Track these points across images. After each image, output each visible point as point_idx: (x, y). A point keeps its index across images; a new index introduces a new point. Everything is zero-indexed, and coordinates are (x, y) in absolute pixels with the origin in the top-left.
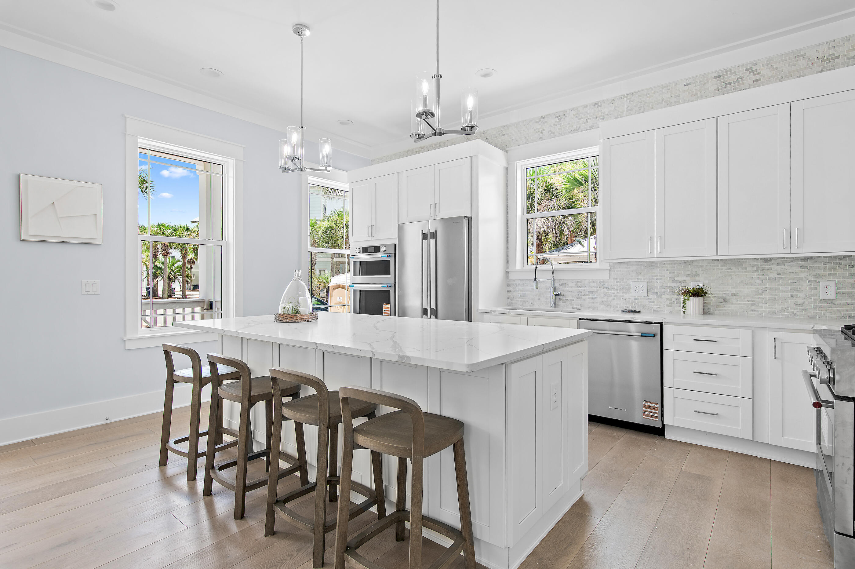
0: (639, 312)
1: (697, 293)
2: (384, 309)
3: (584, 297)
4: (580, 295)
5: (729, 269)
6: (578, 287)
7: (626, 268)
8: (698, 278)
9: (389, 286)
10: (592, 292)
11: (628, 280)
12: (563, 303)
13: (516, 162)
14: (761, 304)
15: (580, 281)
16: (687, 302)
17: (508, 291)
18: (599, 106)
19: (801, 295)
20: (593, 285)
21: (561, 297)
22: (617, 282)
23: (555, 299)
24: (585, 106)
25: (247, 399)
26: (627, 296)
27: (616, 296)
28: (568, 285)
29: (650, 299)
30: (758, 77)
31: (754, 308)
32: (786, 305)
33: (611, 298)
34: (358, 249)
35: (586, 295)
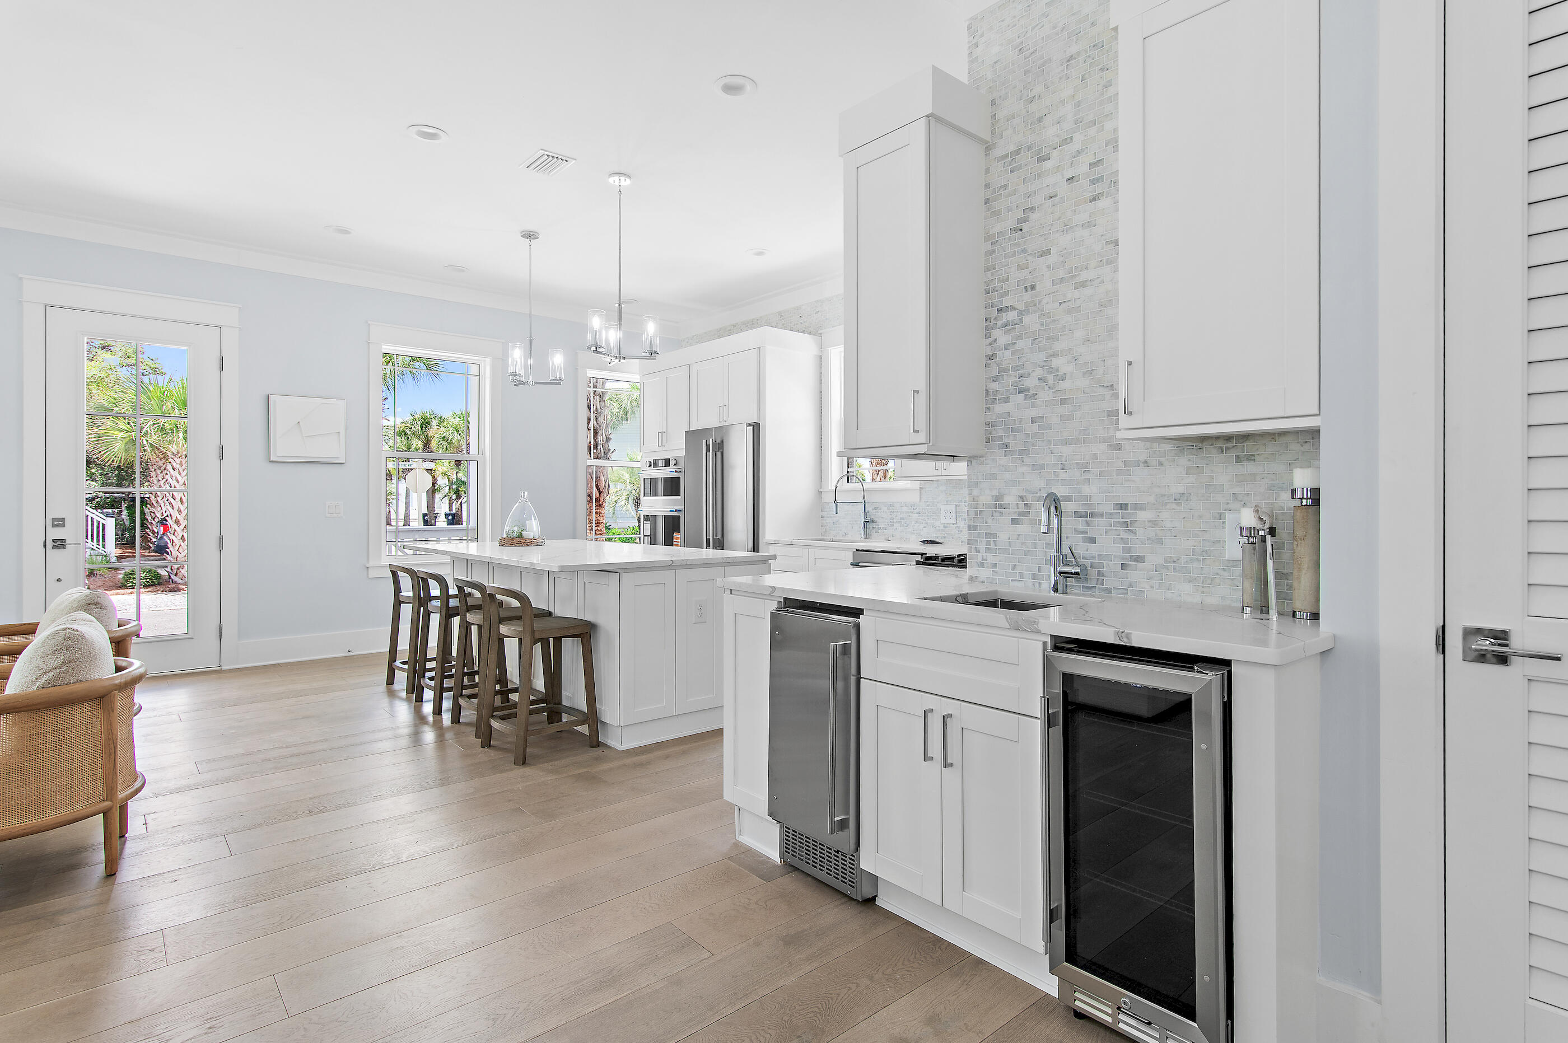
0: (940, 543)
2: (674, 540)
3: (896, 525)
4: (892, 523)
6: (891, 512)
7: (936, 488)
9: (679, 511)
10: (903, 519)
11: (938, 503)
12: (874, 532)
13: (829, 349)
15: (892, 504)
17: (822, 517)
20: (905, 509)
21: (874, 525)
22: (928, 506)
23: (865, 527)
25: (445, 609)
26: (937, 524)
27: (927, 523)
28: (880, 509)
29: (959, 527)
33: (922, 527)
34: (648, 462)
35: (899, 522)
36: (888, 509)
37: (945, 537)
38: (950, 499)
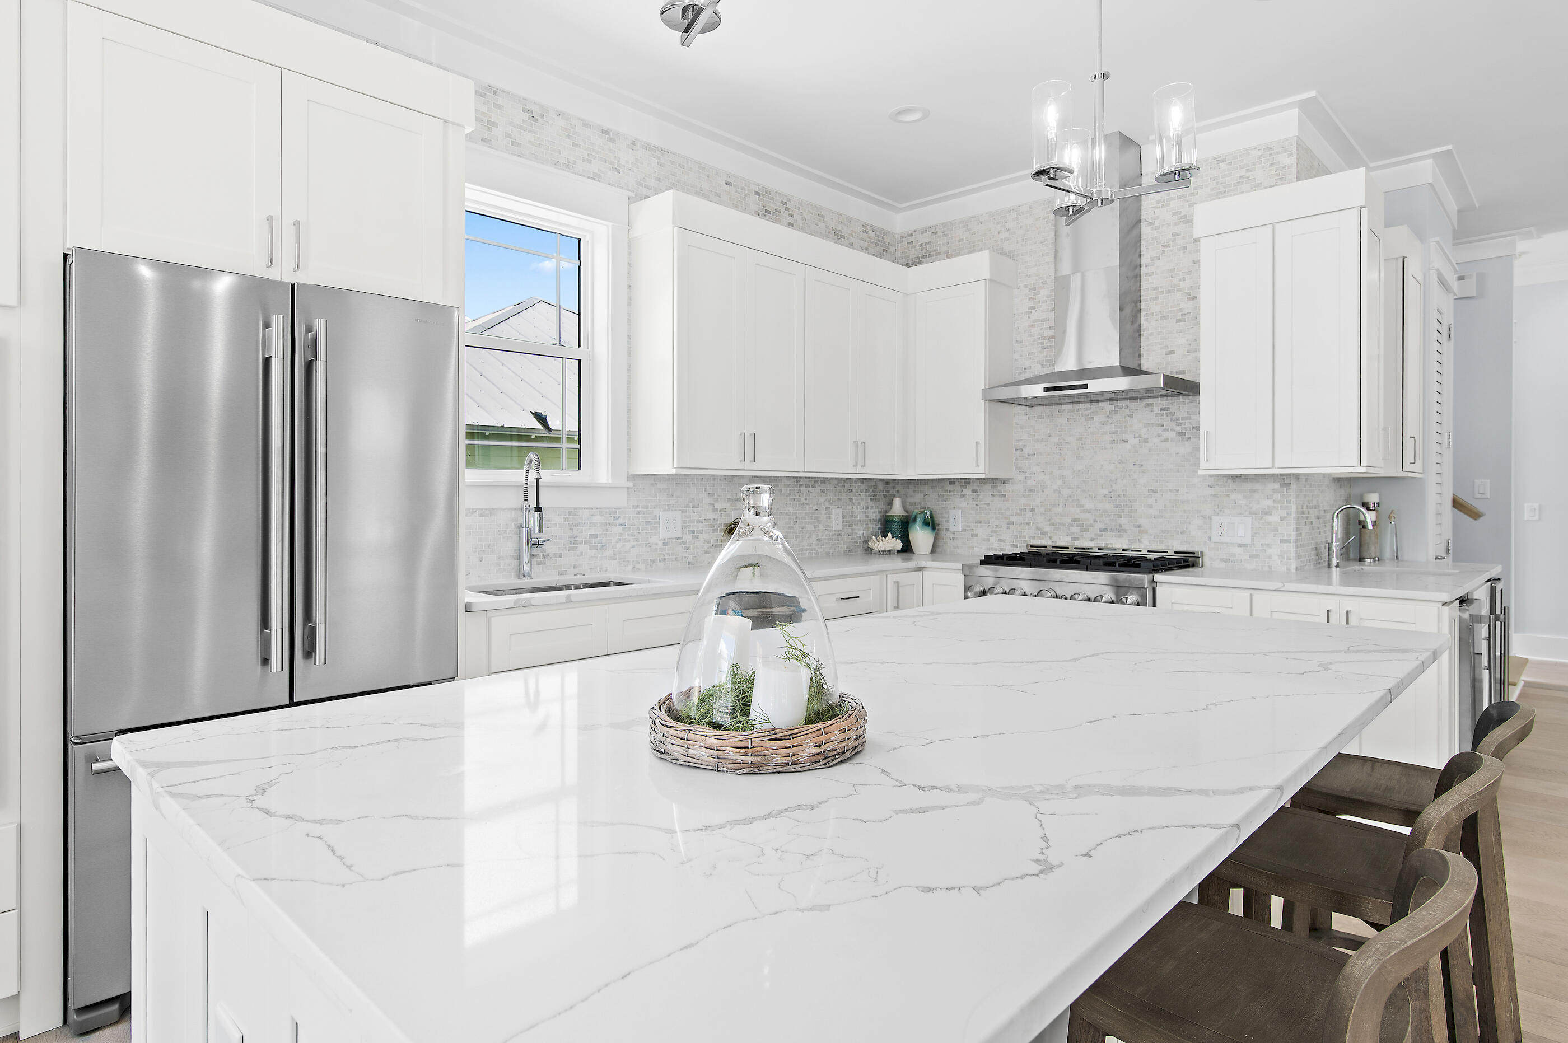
3: (582, 548)
4: (573, 544)
6: (570, 525)
7: (652, 485)
10: (595, 536)
11: (655, 508)
14: (793, 542)
15: (573, 512)
18: (610, 140)
19: (821, 527)
20: (598, 519)
22: (638, 513)
26: (653, 540)
27: (637, 540)
29: (684, 543)
32: (810, 541)
33: (628, 545)
35: (586, 543)
36: (566, 519)
37: (665, 559)
38: (672, 502)
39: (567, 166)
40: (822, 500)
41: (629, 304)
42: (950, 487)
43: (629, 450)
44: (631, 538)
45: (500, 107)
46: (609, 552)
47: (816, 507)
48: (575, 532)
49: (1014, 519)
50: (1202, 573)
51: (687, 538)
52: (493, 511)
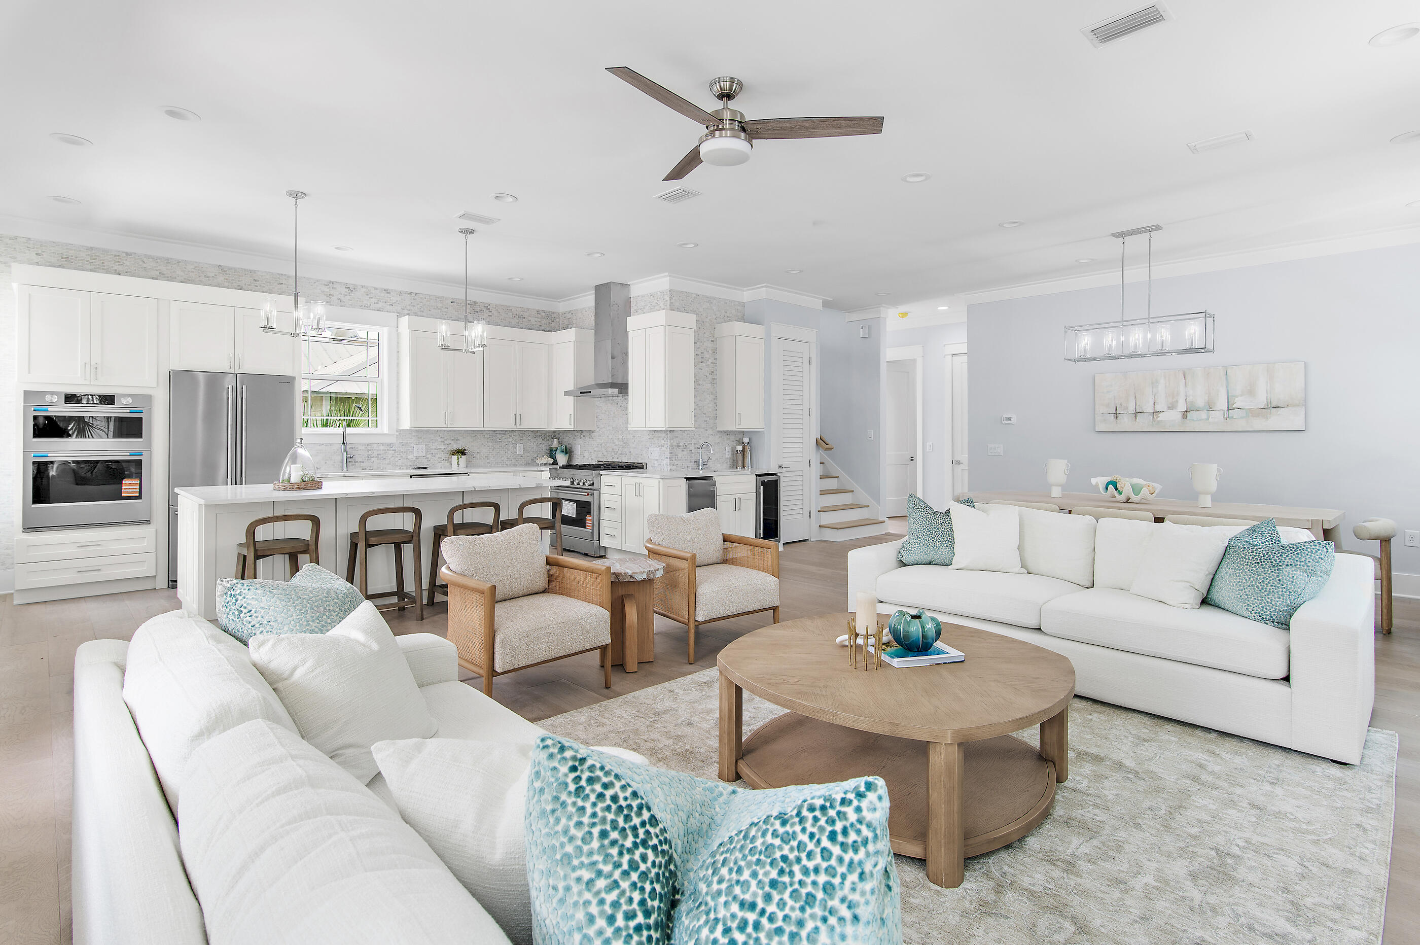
1: (462, 452)
2: (123, 487)
3: (374, 459)
4: (369, 457)
5: (476, 436)
6: (368, 450)
7: (409, 433)
8: (458, 442)
10: (380, 455)
11: (410, 443)
12: (352, 465)
14: (491, 459)
15: (370, 445)
16: (460, 459)
18: (388, 293)
19: (509, 452)
20: (382, 448)
22: (403, 445)
23: (347, 460)
24: (376, 289)
26: (410, 457)
27: (402, 457)
28: (358, 448)
29: (428, 458)
30: (490, 314)
31: (488, 461)
32: (503, 459)
33: (397, 459)
35: (376, 457)
36: (366, 447)
38: (420, 441)
39: (366, 307)
40: (510, 440)
41: (398, 359)
42: (577, 434)
43: (398, 419)
44: (399, 456)
45: (335, 288)
46: (387, 461)
47: (507, 443)
48: (370, 453)
49: (596, 449)
50: (646, 471)
51: (429, 456)
52: (331, 444)
